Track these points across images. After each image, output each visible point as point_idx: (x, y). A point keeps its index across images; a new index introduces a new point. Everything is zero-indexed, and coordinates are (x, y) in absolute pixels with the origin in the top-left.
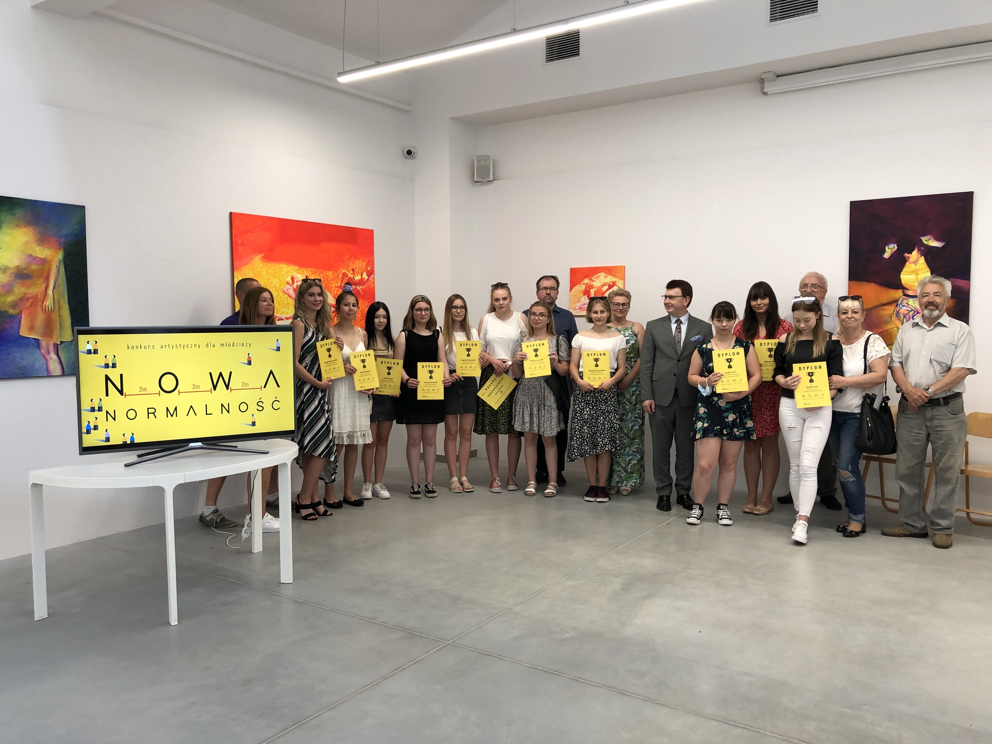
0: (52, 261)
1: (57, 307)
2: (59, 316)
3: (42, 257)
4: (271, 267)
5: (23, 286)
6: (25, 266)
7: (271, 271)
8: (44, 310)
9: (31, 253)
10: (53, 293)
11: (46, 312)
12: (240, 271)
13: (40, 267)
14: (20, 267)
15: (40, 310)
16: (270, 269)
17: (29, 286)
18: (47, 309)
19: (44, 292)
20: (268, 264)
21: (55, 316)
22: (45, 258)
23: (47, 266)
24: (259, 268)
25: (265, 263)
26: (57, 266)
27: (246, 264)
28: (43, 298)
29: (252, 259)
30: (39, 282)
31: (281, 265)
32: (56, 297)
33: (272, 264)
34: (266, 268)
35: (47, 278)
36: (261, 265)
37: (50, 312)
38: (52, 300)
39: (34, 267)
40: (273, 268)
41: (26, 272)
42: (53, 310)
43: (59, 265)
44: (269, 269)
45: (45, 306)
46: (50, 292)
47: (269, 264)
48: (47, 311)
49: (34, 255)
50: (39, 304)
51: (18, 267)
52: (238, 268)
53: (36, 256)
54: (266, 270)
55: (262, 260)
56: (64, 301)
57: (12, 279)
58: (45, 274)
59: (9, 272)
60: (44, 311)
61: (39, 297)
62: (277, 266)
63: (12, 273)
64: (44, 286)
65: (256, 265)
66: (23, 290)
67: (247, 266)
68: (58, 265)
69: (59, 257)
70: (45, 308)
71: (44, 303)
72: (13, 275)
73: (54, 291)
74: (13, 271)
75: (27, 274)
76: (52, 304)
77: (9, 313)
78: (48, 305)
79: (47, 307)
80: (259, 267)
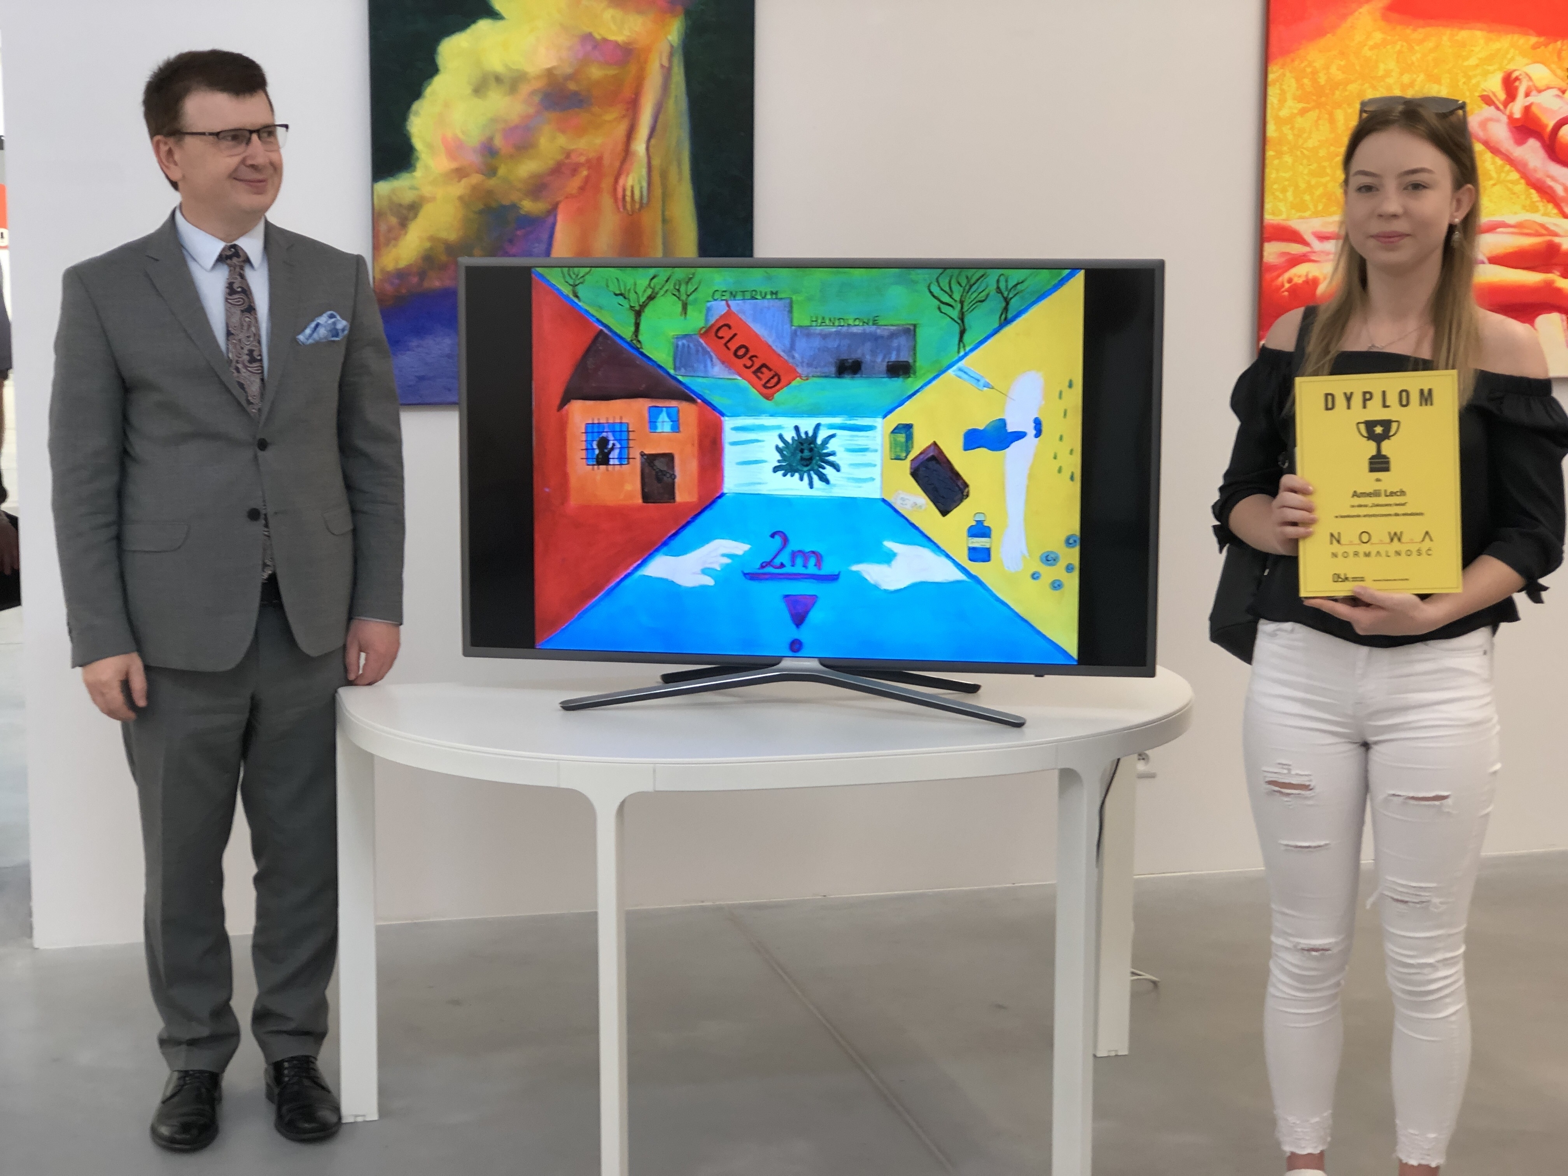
0: (648, 50)
1: (658, 192)
2: (665, 221)
3: (620, 38)
4: (1421, 42)
5: (563, 131)
6: (569, 70)
7: (1418, 55)
8: (620, 200)
9: (587, 30)
10: (647, 149)
11: (624, 207)
12: (1293, 61)
13: (611, 71)
14: (555, 72)
15: (606, 201)
16: (1417, 48)
17: (580, 131)
18: (628, 199)
19: (620, 147)
20: (1408, 31)
21: (651, 220)
22: (629, 44)
23: (633, 69)
24: (1372, 48)
25: (1399, 28)
26: (662, 66)
27: (1320, 33)
28: (617, 164)
29: (1344, 17)
30: (609, 117)
31: (1464, 34)
32: (656, 162)
33: (1429, 29)
34: (1398, 47)
35: (633, 105)
36: (1378, 36)
37: (637, 206)
38: (644, 171)
39: (596, 72)
40: (1430, 44)
41: (572, 86)
42: (645, 201)
43: (670, 61)
44: (1411, 49)
45: (624, 190)
46: (640, 147)
47: (1414, 30)
48: (629, 206)
49: (598, 37)
50: (606, 184)
51: (550, 73)
52: (1285, 52)
53: (605, 41)
54: (1400, 52)
55: (1385, 18)
56: (680, 172)
57: (531, 111)
58: (627, 93)
59: (525, 89)
60: (620, 204)
61: (606, 161)
62: (1445, 38)
63: (533, 93)
64: (621, 129)
65: (1359, 37)
66: (562, 141)
67: (1323, 42)
68: (666, 64)
69: (670, 38)
70: (624, 196)
71: (621, 182)
72: (537, 99)
73: (653, 141)
74: (538, 85)
75: (576, 94)
76: (645, 184)
77: (522, 212)
78: (632, 187)
79: (628, 193)
80: (1371, 43)
